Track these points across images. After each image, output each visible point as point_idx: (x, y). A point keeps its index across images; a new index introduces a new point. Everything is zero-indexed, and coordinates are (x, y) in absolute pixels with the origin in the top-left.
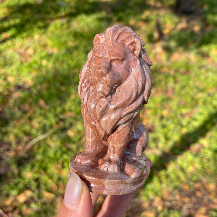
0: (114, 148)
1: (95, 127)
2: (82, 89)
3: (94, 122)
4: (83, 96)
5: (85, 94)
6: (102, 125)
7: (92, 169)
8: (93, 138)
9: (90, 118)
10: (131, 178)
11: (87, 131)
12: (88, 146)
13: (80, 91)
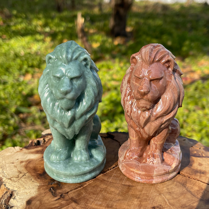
0: (156, 145)
1: (140, 132)
2: (125, 102)
3: (138, 128)
4: (127, 109)
5: (129, 107)
6: (146, 131)
7: (140, 163)
8: (136, 138)
9: (135, 124)
10: (172, 168)
11: (131, 132)
12: (133, 144)
13: (123, 103)
